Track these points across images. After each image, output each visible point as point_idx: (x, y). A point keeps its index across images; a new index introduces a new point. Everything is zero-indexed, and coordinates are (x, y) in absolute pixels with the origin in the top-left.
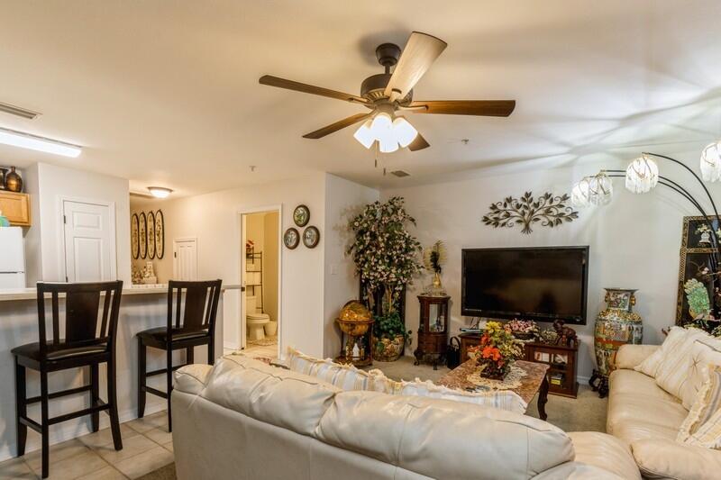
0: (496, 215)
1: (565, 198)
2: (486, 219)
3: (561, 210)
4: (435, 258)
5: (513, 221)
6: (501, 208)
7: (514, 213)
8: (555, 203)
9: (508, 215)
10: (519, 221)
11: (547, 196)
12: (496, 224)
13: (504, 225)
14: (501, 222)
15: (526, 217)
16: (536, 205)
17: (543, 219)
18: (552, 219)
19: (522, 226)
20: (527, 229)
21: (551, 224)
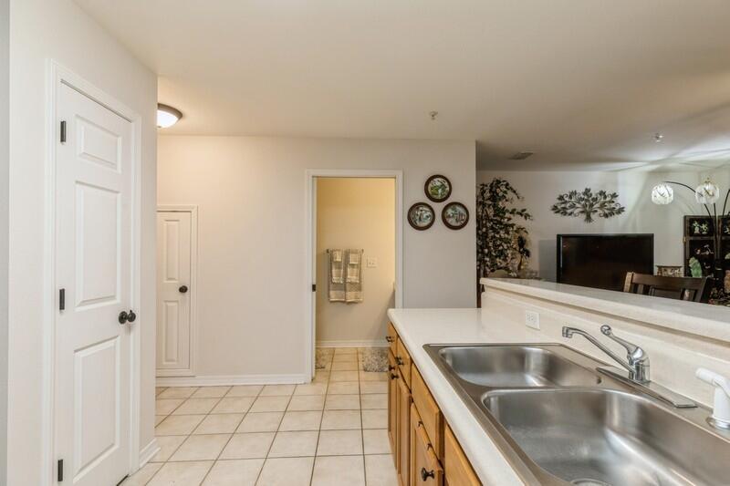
0: (563, 206)
1: (614, 196)
2: (555, 208)
3: (613, 205)
4: (522, 242)
5: (576, 211)
6: (567, 199)
7: (578, 205)
8: (608, 199)
9: (573, 206)
10: (582, 212)
11: (602, 193)
12: (565, 213)
13: (571, 214)
14: (569, 211)
15: (587, 208)
16: (595, 200)
17: (600, 211)
18: (607, 212)
19: (584, 216)
20: (589, 219)
21: (606, 216)
